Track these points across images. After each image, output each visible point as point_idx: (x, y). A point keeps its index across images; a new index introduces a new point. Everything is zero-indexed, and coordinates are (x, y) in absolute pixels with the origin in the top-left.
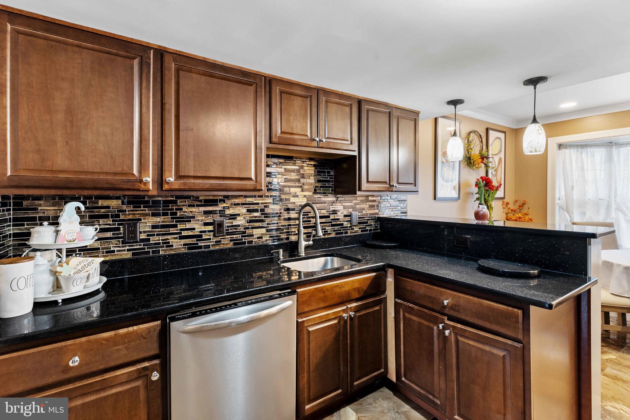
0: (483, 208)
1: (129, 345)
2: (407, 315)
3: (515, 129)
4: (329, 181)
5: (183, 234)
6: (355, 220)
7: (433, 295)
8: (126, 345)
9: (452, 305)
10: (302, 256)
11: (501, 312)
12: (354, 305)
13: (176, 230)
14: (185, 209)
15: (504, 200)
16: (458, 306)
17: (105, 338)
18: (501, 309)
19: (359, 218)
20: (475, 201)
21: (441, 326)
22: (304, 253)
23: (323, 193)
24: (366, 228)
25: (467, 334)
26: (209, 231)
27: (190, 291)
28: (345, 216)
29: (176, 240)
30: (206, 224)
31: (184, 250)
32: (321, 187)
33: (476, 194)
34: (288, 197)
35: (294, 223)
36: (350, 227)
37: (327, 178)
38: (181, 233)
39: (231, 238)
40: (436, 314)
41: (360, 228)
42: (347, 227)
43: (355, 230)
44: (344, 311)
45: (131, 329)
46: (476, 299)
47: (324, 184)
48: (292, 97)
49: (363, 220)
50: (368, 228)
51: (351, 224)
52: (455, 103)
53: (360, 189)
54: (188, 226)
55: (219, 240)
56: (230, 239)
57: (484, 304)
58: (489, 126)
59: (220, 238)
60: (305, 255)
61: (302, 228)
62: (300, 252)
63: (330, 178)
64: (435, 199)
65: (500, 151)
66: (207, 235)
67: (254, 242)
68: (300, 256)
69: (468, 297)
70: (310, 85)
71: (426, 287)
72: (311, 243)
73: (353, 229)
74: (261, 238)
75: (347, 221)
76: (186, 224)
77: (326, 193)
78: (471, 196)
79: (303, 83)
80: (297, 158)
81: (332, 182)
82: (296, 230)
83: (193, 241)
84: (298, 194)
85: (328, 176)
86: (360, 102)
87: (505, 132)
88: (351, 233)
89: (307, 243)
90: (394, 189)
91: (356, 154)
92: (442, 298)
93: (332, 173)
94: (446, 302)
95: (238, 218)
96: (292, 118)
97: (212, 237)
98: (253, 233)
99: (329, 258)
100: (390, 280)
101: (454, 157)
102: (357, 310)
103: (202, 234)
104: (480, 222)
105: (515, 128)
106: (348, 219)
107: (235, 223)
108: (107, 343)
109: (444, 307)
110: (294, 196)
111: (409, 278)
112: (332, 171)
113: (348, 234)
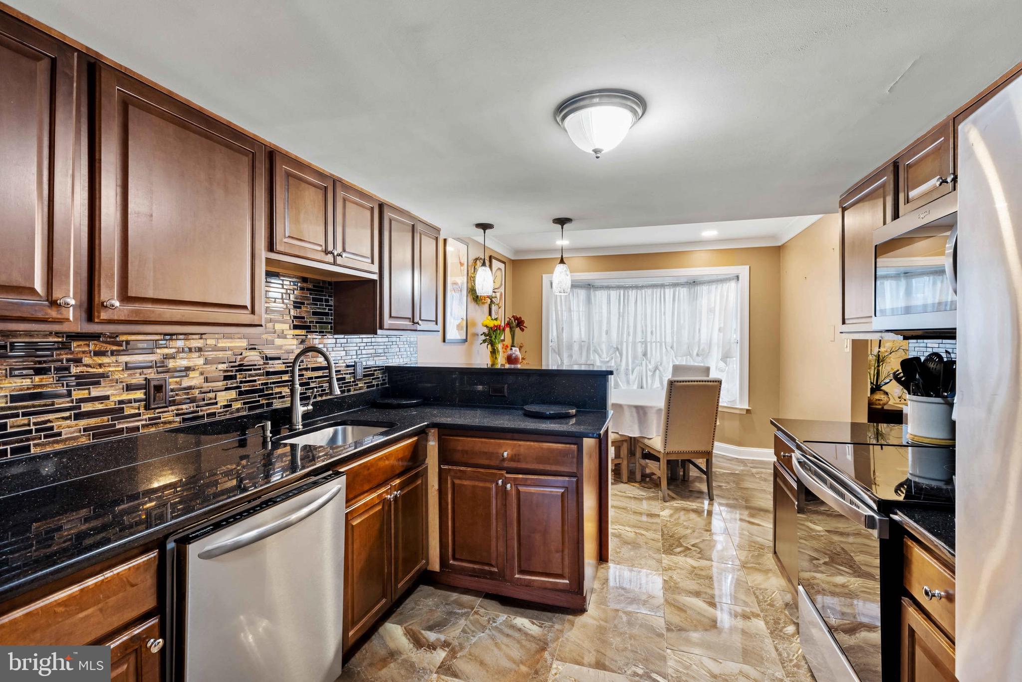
0: (516, 351)
1: (107, 603)
2: (457, 481)
3: (513, 260)
4: (326, 314)
5: (83, 410)
6: (360, 371)
7: (491, 450)
8: (100, 606)
9: (512, 456)
10: (299, 429)
11: (560, 452)
12: (398, 481)
13: (68, 402)
14: (86, 360)
15: (504, 343)
16: (518, 455)
17: (63, 601)
18: (560, 448)
19: (364, 368)
20: (481, 344)
21: (500, 482)
22: (302, 425)
23: (320, 332)
24: (372, 382)
25: (529, 482)
26: (136, 401)
27: (96, 517)
28: (348, 366)
29: (68, 422)
30: (129, 388)
31: (84, 441)
32: (317, 322)
33: (481, 335)
34: (270, 338)
35: (280, 380)
36: (353, 382)
37: (325, 309)
38: (80, 407)
39: (177, 410)
40: (494, 471)
41: (365, 383)
42: (350, 382)
43: (359, 386)
44: (386, 492)
45: (108, 574)
46: (536, 444)
47: (321, 319)
48: (304, 185)
49: (369, 371)
50: (374, 383)
51: (354, 377)
52: (485, 227)
53: (381, 328)
54: (95, 392)
55: (156, 415)
56: (175, 412)
57: (544, 447)
58: (493, 255)
59: (157, 411)
60: (303, 428)
61: (297, 386)
62: (295, 422)
63: (329, 310)
64: (444, 341)
65: (501, 284)
66: (132, 408)
67: (218, 413)
68: (296, 430)
69: (528, 443)
70: (324, 170)
71: (482, 442)
72: (310, 407)
73: (357, 385)
74: (230, 406)
75: (350, 374)
76: (89, 389)
77: (323, 332)
78: (476, 336)
79: (316, 166)
80: (284, 276)
81: (331, 316)
82: (286, 391)
83: (105, 420)
84: (285, 333)
85: (326, 305)
86: (381, 206)
87: (504, 263)
88: (355, 390)
89: (305, 408)
90: (419, 328)
91: (375, 277)
92: (501, 451)
93: (331, 303)
94: (505, 454)
95: (192, 374)
96: (302, 216)
97: (142, 411)
98: (216, 399)
99: (340, 428)
100: (433, 445)
101: (484, 291)
102: (401, 487)
103: (123, 407)
104: (512, 366)
105: (513, 258)
106: (351, 370)
107: (186, 383)
108: (66, 610)
109: (504, 460)
110: (279, 337)
111: (460, 436)
112: (331, 300)
113: (352, 393)
